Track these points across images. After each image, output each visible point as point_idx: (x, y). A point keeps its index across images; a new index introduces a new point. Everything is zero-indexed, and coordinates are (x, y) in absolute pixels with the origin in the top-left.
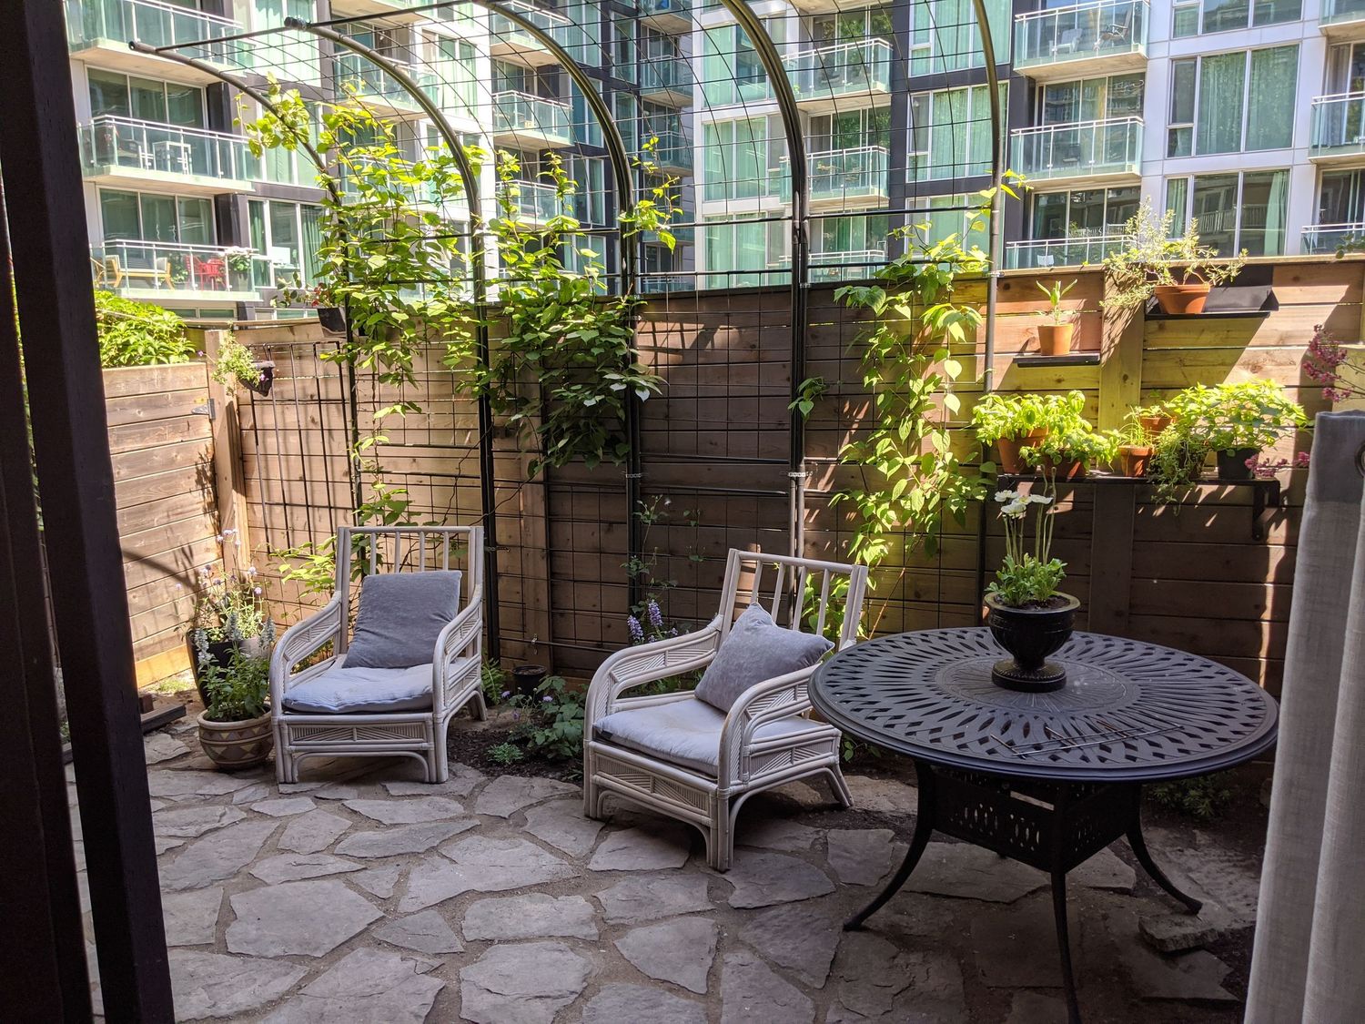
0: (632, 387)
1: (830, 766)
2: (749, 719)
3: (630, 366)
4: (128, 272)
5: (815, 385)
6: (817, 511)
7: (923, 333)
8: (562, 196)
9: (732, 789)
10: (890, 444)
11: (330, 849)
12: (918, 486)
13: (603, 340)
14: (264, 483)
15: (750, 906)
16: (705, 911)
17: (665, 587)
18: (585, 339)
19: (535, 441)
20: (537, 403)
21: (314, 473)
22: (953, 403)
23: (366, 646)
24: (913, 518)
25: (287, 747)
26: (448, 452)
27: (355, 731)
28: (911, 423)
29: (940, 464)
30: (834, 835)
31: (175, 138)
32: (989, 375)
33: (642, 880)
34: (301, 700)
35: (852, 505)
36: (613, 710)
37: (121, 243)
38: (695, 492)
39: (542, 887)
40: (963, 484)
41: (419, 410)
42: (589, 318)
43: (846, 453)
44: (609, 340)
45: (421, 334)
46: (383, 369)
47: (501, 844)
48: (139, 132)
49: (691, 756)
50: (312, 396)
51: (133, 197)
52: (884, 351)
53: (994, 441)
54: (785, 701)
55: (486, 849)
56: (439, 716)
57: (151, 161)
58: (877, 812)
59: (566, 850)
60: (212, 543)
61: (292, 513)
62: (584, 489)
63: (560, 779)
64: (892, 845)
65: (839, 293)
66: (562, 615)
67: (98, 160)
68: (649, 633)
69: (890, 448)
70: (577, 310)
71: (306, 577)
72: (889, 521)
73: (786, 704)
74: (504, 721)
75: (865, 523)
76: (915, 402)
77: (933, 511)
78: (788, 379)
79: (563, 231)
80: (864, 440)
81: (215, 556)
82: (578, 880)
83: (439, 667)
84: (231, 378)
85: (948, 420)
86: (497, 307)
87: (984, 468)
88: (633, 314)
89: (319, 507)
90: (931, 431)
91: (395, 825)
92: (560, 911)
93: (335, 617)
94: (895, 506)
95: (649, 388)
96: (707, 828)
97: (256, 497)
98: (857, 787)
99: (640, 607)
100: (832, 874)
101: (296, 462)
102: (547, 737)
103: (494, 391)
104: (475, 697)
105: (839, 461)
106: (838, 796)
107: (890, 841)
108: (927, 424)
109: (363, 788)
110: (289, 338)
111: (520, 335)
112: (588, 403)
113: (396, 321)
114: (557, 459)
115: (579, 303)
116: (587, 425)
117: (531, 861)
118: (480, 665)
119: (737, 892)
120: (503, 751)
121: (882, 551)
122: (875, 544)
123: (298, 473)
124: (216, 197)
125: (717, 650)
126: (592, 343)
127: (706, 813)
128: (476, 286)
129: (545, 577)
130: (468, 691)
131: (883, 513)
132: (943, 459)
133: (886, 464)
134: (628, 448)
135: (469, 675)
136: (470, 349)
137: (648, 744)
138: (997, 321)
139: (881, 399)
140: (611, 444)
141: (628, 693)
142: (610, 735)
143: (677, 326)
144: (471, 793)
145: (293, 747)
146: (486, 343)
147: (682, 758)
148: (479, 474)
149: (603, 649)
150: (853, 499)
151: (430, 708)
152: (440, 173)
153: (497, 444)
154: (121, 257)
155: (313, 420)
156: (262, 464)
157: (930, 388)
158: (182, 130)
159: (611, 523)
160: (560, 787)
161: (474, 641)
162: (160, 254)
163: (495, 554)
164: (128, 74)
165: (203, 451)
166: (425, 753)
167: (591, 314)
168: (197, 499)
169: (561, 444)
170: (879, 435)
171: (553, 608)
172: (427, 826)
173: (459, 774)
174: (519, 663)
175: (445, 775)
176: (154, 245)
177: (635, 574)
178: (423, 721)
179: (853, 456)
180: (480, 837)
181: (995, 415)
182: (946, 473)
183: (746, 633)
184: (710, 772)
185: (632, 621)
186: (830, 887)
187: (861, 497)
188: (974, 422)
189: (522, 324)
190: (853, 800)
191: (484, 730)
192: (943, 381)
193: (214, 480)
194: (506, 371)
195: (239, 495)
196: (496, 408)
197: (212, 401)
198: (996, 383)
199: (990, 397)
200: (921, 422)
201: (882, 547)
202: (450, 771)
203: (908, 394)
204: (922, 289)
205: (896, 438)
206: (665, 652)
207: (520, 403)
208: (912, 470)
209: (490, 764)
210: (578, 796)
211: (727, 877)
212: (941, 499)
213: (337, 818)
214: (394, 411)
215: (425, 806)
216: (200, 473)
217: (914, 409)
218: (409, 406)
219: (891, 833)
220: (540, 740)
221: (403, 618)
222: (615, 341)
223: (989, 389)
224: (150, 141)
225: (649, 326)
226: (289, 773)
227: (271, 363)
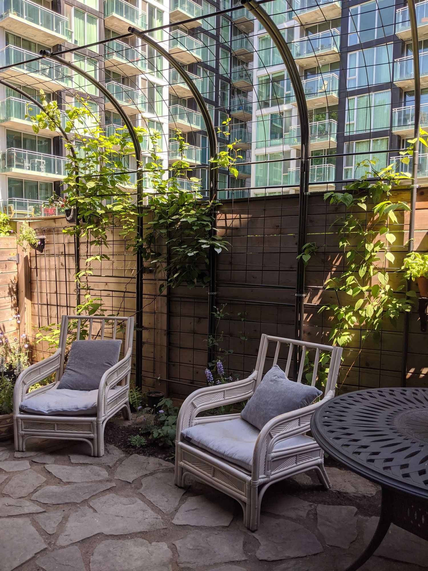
0: (213, 246)
1: (319, 465)
2: (272, 438)
3: (212, 237)
4: (17, 211)
5: (311, 246)
6: (312, 315)
7: (373, 219)
8: (181, 151)
9: (261, 481)
10: (354, 280)
11: (29, 497)
12: (370, 303)
13: (199, 222)
14: (39, 294)
15: (269, 560)
16: (240, 561)
17: (227, 353)
18: (190, 222)
19: (162, 274)
20: (165, 256)
21: (61, 290)
22: (391, 257)
23: (69, 378)
24: (366, 321)
25: (21, 432)
26: (122, 280)
27: (56, 425)
28: (366, 268)
29: (383, 291)
30: (321, 508)
31: (40, 158)
32: (412, 242)
33: (204, 534)
34: (29, 407)
35: (332, 312)
36: (193, 424)
37: (15, 199)
38: (244, 303)
39: (143, 534)
40: (397, 303)
41: (109, 259)
42: (193, 212)
43: (328, 284)
44: (202, 222)
45: (111, 221)
46: (93, 239)
47: (124, 500)
48: (25, 155)
49: (236, 457)
50: (62, 253)
51: (21, 181)
52: (351, 228)
53: (416, 278)
54: (293, 426)
55: (116, 503)
56: (100, 420)
57: (29, 167)
58: (345, 493)
59: (161, 508)
60: (14, 322)
61: (51, 309)
62: (187, 300)
63: (164, 459)
64: (356, 518)
65: (326, 196)
66: (174, 365)
67: (8, 166)
68: (216, 379)
69: (354, 282)
70: (187, 208)
71: (50, 340)
72: (352, 322)
73: (294, 428)
74: (141, 421)
75: (339, 323)
76: (368, 256)
77: (379, 317)
78: (296, 244)
79: (181, 169)
80: (338, 276)
81: (15, 328)
82: (165, 531)
83: (101, 392)
84: (25, 243)
85: (387, 267)
86: (148, 208)
87: (408, 294)
88: (215, 210)
89: (63, 306)
90: (377, 273)
91: (69, 483)
92: (151, 553)
93: (57, 361)
94: (356, 314)
95: (221, 247)
96: (245, 503)
97: (36, 301)
98: (332, 475)
99: (213, 363)
100: (321, 538)
101: (53, 284)
102: (160, 434)
103: (145, 249)
104: (125, 408)
105: (324, 288)
106: (321, 481)
107: (355, 515)
108: (375, 268)
109: (58, 457)
110: (53, 224)
111: (158, 220)
112: (189, 254)
113: (98, 214)
114: (174, 284)
115: (188, 205)
116: (189, 266)
117: (140, 514)
118: (128, 391)
119: (261, 548)
120: (136, 440)
121: (348, 339)
122: (344, 335)
123: (54, 290)
124: (55, 182)
125: (254, 391)
126: (193, 224)
127: (244, 493)
128: (138, 196)
129: (166, 345)
130: (121, 404)
131: (349, 318)
132: (384, 288)
133: (351, 291)
134: (210, 279)
135: (121, 396)
136: (134, 228)
137: (211, 447)
138: (416, 212)
139: (349, 254)
140: (201, 277)
141: (201, 414)
142: (190, 439)
143: (238, 216)
144: (115, 465)
145: (23, 432)
146: (142, 226)
147: (231, 458)
148: (136, 291)
149: (193, 386)
150: (332, 309)
151: (95, 415)
152: (123, 141)
153: (145, 276)
154: (15, 205)
155: (62, 264)
156: (39, 285)
157: (377, 249)
158: (42, 154)
159: (200, 318)
160: (164, 464)
161: (126, 377)
162: (30, 204)
163: (141, 332)
164: (22, 132)
165: (13, 279)
166: (91, 439)
167: (194, 210)
168: (8, 301)
169: (175, 276)
170: (348, 274)
171: (169, 362)
172: (86, 485)
173: (110, 452)
174: (152, 390)
175: (102, 452)
176: (28, 201)
177: (211, 345)
178: (92, 422)
179: (333, 285)
180: (114, 495)
181: (416, 263)
182: (387, 297)
183: (271, 383)
184: (247, 468)
185: (208, 371)
186: (319, 549)
187: (336, 308)
188: (403, 268)
189: (159, 215)
190: (331, 484)
191: (129, 426)
192: (385, 245)
193: (17, 293)
194: (151, 239)
195: (28, 300)
196: (145, 258)
197: (18, 255)
198: (416, 246)
199: (413, 255)
200: (372, 267)
201: (348, 337)
202: (106, 449)
203: (364, 252)
204: (373, 195)
205: (357, 276)
206: (224, 391)
207: (158, 255)
208: (366, 294)
209: (129, 447)
210: (172, 470)
211: (256, 535)
212: (383, 311)
213: (39, 475)
214: (96, 259)
215: (88, 472)
216: (11, 289)
217: (367, 260)
218: (104, 256)
219: (355, 509)
220: (155, 435)
221: (90, 364)
222: (205, 223)
223: (411, 250)
224: (29, 159)
225: (223, 217)
226: (21, 446)
227: (44, 237)
